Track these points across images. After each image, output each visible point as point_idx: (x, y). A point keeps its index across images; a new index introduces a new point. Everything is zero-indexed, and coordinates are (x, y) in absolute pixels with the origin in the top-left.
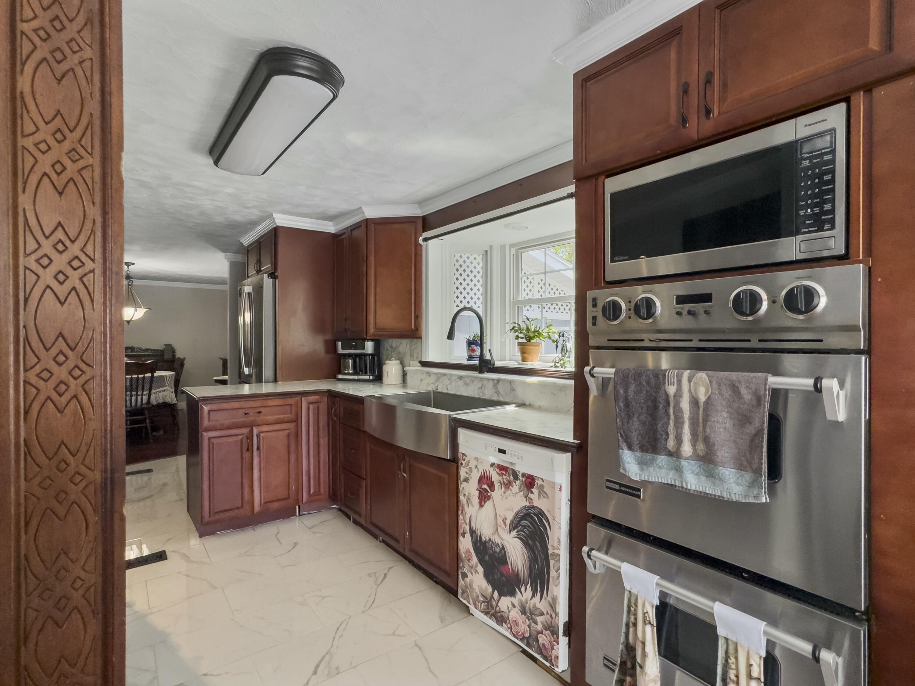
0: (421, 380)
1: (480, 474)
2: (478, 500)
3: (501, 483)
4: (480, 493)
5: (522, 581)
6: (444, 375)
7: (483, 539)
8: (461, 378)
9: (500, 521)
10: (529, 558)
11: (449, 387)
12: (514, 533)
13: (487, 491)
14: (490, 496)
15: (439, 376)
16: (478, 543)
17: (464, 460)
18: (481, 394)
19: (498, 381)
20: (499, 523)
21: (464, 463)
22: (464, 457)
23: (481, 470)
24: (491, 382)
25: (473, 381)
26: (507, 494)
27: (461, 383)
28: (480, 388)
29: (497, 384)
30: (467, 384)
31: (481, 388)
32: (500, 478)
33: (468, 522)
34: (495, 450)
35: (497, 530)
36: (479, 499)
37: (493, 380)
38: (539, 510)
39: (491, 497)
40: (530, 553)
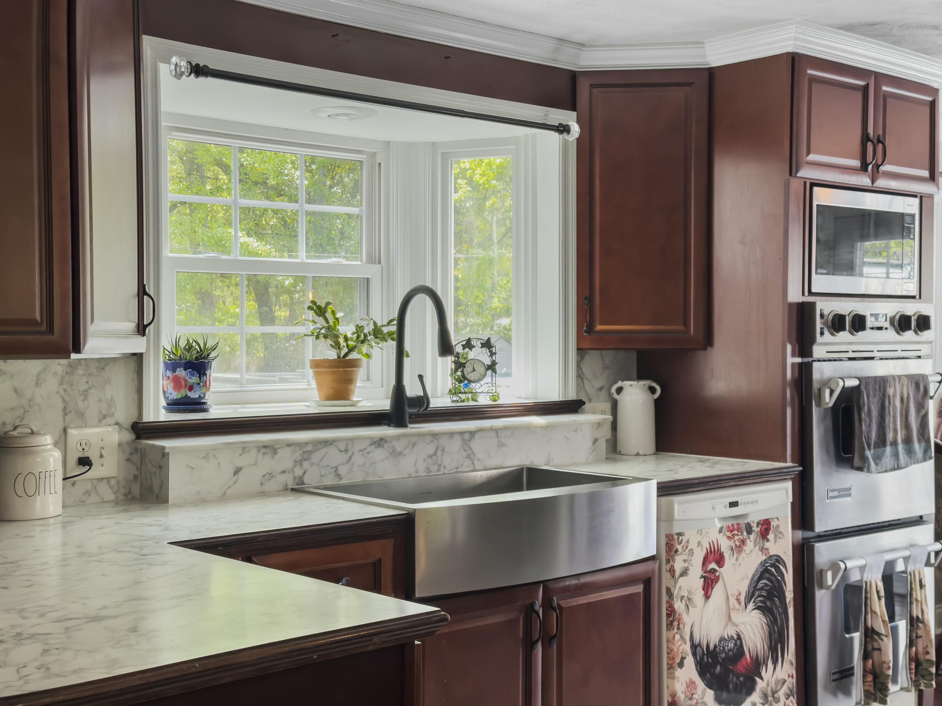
0: (237, 471)
1: (705, 551)
2: (703, 592)
3: (732, 549)
4: (705, 581)
5: (762, 662)
6: (327, 443)
7: (712, 647)
8: (380, 442)
9: (733, 601)
11: (342, 470)
12: (751, 606)
13: (715, 571)
14: (719, 576)
15: (309, 448)
16: (705, 656)
17: (680, 543)
18: (434, 468)
19: (472, 433)
20: (731, 606)
21: (679, 547)
22: (681, 538)
23: (706, 545)
24: (457, 438)
25: (414, 445)
26: (740, 558)
27: (379, 454)
28: (430, 456)
29: (470, 440)
30: (396, 454)
31: (435, 454)
32: (731, 543)
33: (687, 638)
34: (725, 506)
35: (730, 618)
36: (704, 590)
37: (462, 433)
38: (775, 558)
39: (721, 576)
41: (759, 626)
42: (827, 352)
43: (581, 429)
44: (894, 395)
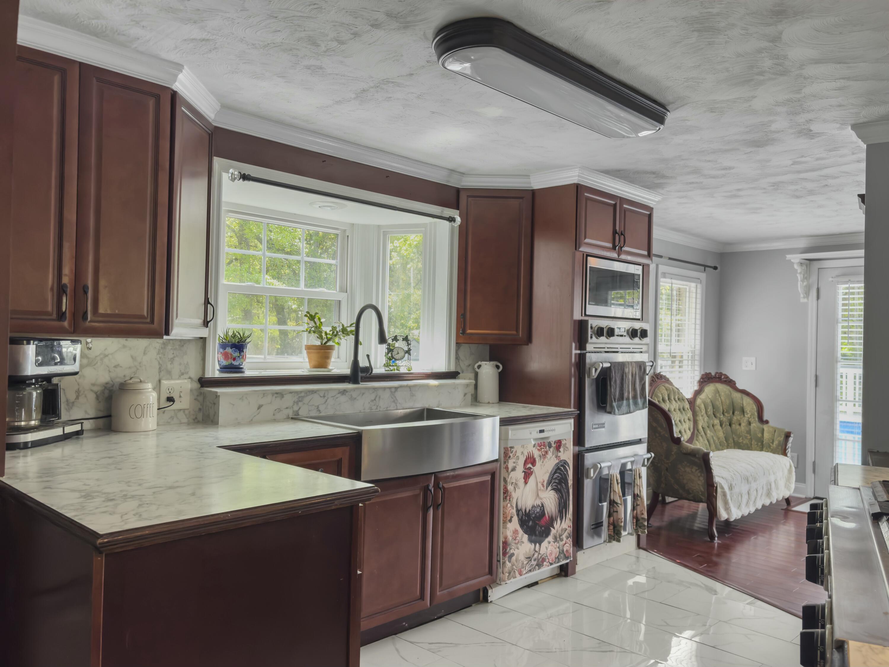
1: (525, 457)
2: (524, 480)
3: (540, 456)
4: (525, 474)
5: (555, 519)
7: (527, 511)
8: (344, 392)
9: (540, 485)
10: (558, 499)
11: (322, 408)
12: (550, 488)
13: (531, 468)
14: (533, 471)
15: (303, 394)
16: (524, 516)
17: (512, 453)
18: (374, 407)
19: (396, 388)
20: (539, 488)
21: (511, 455)
22: (512, 449)
23: (526, 454)
24: (388, 391)
25: (363, 394)
26: (545, 461)
27: (343, 399)
28: (372, 401)
29: (395, 392)
30: (352, 399)
31: (375, 400)
32: (540, 453)
33: (514, 506)
34: (537, 432)
35: (538, 495)
36: (524, 478)
37: (390, 388)
38: (564, 461)
39: (534, 471)
40: (559, 495)
41: (554, 499)
42: (594, 348)
43: (457, 388)
44: (629, 372)
